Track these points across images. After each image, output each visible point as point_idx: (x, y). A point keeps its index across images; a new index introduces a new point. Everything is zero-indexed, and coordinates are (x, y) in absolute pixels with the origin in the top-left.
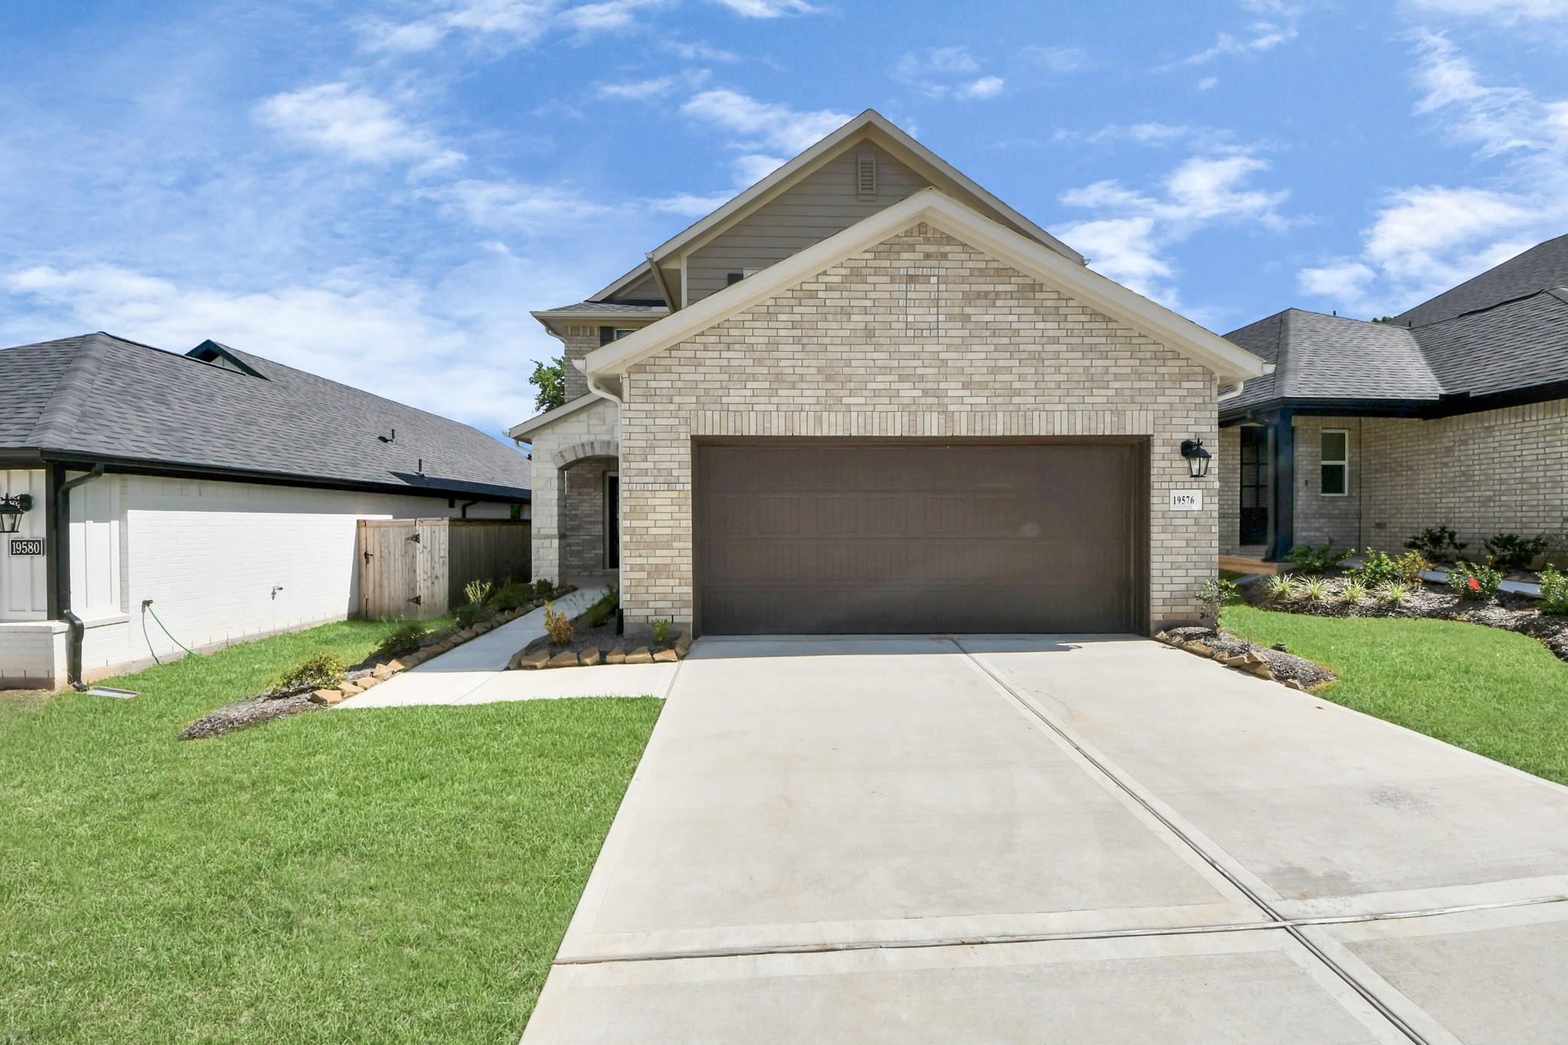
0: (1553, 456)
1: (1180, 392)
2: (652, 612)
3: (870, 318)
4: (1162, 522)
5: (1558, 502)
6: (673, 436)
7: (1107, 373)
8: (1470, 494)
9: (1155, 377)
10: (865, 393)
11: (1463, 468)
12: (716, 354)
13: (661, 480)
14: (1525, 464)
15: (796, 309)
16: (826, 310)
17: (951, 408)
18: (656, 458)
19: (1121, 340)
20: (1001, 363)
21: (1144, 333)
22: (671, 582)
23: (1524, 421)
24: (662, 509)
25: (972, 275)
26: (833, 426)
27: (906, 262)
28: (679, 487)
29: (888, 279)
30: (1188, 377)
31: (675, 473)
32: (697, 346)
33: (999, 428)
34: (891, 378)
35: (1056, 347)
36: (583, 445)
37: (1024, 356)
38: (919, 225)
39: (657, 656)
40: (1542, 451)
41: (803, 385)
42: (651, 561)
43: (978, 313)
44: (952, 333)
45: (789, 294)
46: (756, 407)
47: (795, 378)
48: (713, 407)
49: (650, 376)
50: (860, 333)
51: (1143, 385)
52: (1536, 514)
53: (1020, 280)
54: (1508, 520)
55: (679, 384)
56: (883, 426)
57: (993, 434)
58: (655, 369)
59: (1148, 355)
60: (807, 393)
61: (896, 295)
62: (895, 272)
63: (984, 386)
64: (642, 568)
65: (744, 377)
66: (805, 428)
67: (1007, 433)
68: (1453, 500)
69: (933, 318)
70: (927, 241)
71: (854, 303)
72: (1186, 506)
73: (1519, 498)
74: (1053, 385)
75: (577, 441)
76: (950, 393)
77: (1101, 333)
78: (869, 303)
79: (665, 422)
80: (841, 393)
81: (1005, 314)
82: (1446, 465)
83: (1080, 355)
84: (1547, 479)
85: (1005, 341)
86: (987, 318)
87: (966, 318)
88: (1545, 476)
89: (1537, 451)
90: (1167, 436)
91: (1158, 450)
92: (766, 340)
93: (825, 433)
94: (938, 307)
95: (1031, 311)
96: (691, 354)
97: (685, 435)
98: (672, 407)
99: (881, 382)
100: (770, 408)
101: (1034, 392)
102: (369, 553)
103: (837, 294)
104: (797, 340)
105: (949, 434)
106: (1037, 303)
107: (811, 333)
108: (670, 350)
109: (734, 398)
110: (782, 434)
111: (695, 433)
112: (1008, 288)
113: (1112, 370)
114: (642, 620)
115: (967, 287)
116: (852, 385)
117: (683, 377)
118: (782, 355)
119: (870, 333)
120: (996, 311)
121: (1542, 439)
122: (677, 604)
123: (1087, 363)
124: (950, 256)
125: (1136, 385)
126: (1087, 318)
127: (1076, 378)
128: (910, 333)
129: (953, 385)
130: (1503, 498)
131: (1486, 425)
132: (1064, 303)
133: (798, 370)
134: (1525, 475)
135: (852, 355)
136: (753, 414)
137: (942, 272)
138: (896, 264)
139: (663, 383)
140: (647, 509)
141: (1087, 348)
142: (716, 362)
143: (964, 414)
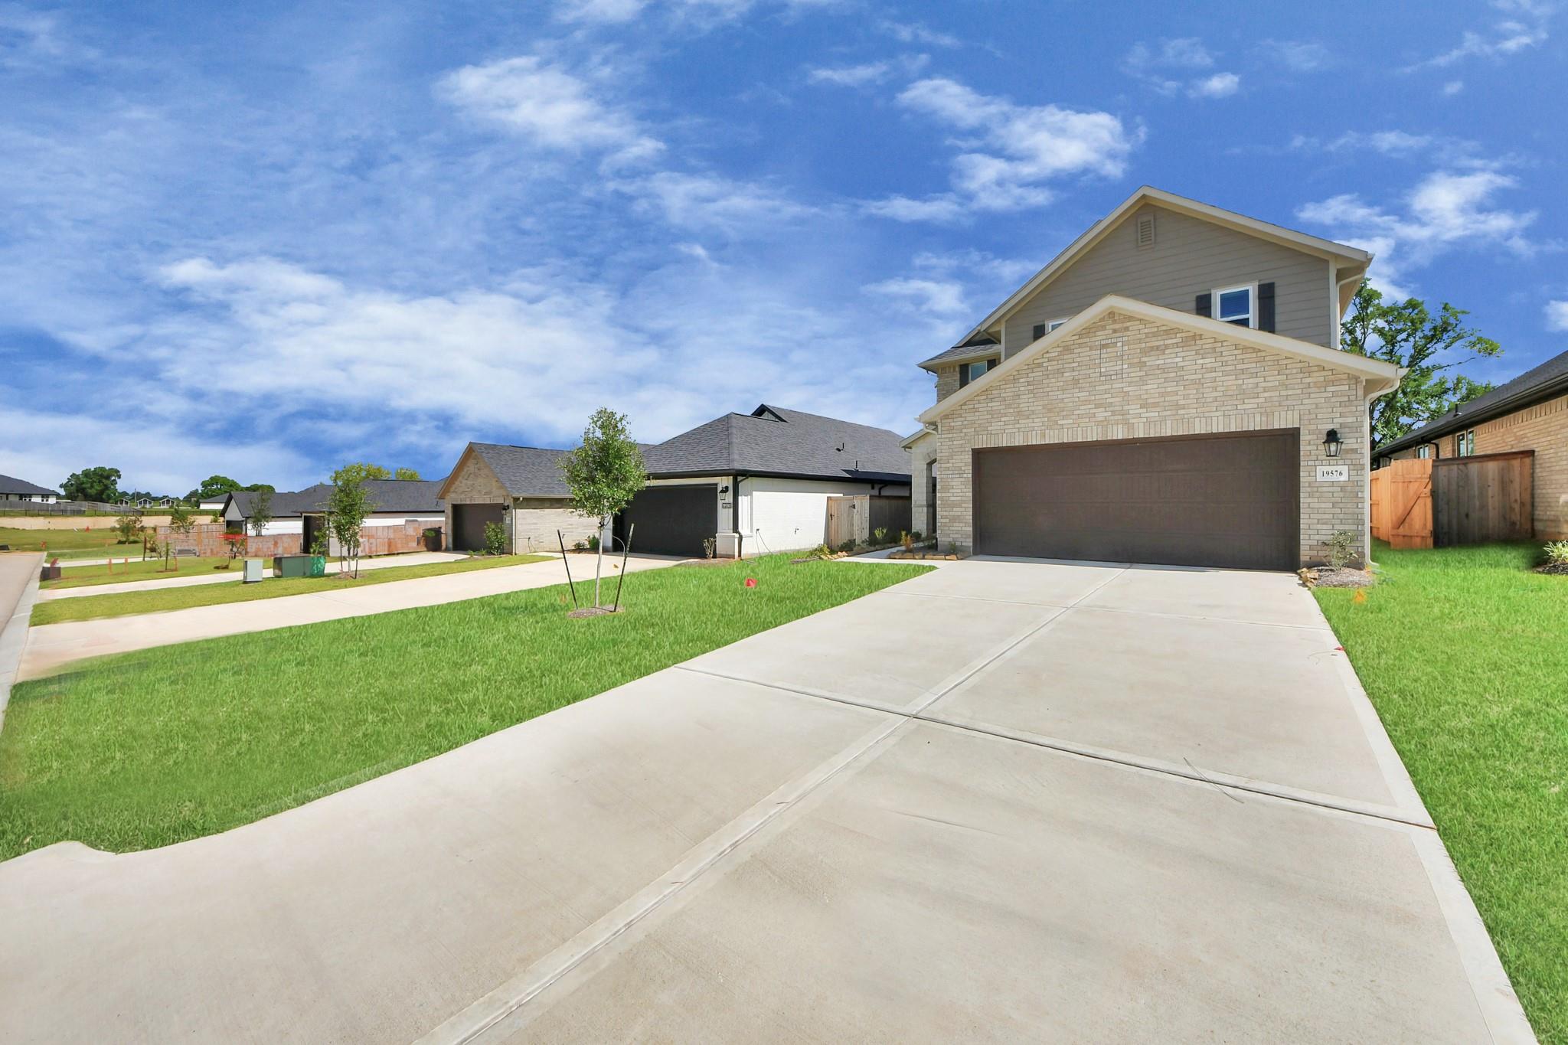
1: (1325, 395)
2: (951, 539)
3: (1077, 373)
4: (1309, 489)
6: (963, 449)
7: (1257, 387)
9: (1301, 386)
12: (985, 405)
13: (957, 472)
15: (1030, 375)
16: (1048, 372)
17: (1132, 421)
18: (954, 461)
19: (1269, 363)
20: (1169, 389)
22: (961, 525)
24: (958, 487)
25: (1146, 337)
26: (1052, 438)
27: (1101, 336)
28: (965, 475)
29: (1088, 349)
30: (1333, 383)
31: (963, 469)
32: (975, 402)
33: (1168, 430)
34: (1090, 406)
35: (1214, 374)
37: (1187, 383)
38: (1108, 314)
39: (947, 557)
41: (1034, 416)
42: (951, 513)
43: (1152, 361)
44: (1132, 375)
45: (1026, 367)
46: (1007, 431)
47: (1029, 413)
48: (982, 433)
49: (951, 420)
50: (1070, 383)
51: (1290, 392)
53: (1184, 335)
55: (965, 423)
56: (1085, 436)
58: (955, 416)
59: (1294, 371)
60: (1036, 420)
61: (1093, 357)
62: (1093, 344)
63: (1156, 405)
64: (946, 517)
65: (1000, 415)
66: (1035, 440)
67: (1175, 434)
69: (1119, 367)
70: (1115, 322)
71: (1065, 366)
72: (1335, 477)
74: (1211, 400)
76: (1131, 412)
78: (1075, 365)
79: (958, 443)
80: (1057, 418)
81: (1172, 358)
83: (1232, 377)
85: (1172, 375)
86: (1158, 362)
87: (1142, 364)
90: (1313, 427)
91: (1304, 438)
92: (1012, 394)
94: (1122, 360)
95: (1194, 353)
96: (972, 406)
97: (969, 449)
98: (962, 435)
99: (1084, 409)
100: (1014, 430)
101: (1195, 406)
102: (833, 514)
103: (1055, 363)
104: (1031, 392)
105: (1130, 437)
107: (1039, 386)
109: (994, 427)
110: (1021, 444)
111: (974, 447)
112: (1174, 341)
113: (1263, 384)
114: (946, 541)
115: (1143, 345)
116: (1065, 413)
117: (968, 419)
118: (1022, 401)
119: (1076, 382)
120: (1166, 356)
122: (964, 536)
123: (1240, 382)
124: (1131, 328)
125: (1284, 393)
126: (1240, 352)
127: (1230, 393)
128: (1103, 378)
129: (1133, 407)
133: (1030, 408)
135: (1064, 396)
136: (1005, 435)
137: (1126, 338)
138: (1093, 339)
139: (957, 423)
140: (949, 487)
141: (1238, 372)
142: (985, 409)
143: (1141, 425)
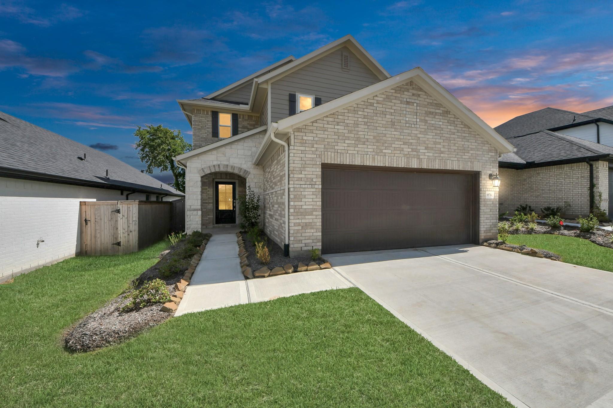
0: (560, 182)
1: (488, 156)
2: (304, 245)
3: (393, 117)
5: (561, 197)
6: (314, 163)
7: (469, 147)
8: (532, 194)
9: (482, 150)
10: (392, 149)
11: (530, 186)
12: (333, 127)
13: (308, 183)
14: (550, 185)
15: (365, 110)
16: (377, 112)
17: (421, 157)
18: (306, 173)
19: (473, 136)
20: (437, 140)
21: (479, 134)
22: (312, 231)
23: (550, 171)
24: (309, 197)
25: (428, 105)
26: (379, 162)
27: (406, 96)
28: (316, 186)
29: (399, 102)
30: (490, 151)
31: (314, 180)
32: (325, 122)
33: (436, 166)
34: (400, 143)
35: (454, 136)
36: (214, 166)
37: (445, 138)
38: (411, 82)
39: (322, 267)
40: (556, 181)
41: (368, 143)
42: (303, 221)
43: (431, 121)
44: (421, 127)
45: (363, 103)
46: (349, 152)
47: (364, 140)
48: (331, 150)
49: (304, 134)
50: (389, 123)
51: (479, 153)
52: (554, 200)
53: (443, 109)
54: (545, 202)
55: (316, 139)
56: (398, 163)
57: (435, 168)
58: (306, 131)
59: (480, 142)
60: (369, 147)
61: (402, 109)
62: (402, 99)
63: (432, 149)
64: (299, 224)
65: (344, 138)
66: (369, 163)
67: (439, 168)
68: (527, 196)
69: (415, 120)
70: (413, 89)
71: (387, 110)
73: (548, 195)
74: (453, 150)
75: (211, 164)
76: (421, 151)
77: (467, 132)
78: (393, 111)
79: (310, 156)
80: (383, 148)
81: (438, 122)
82: (524, 184)
83: (461, 140)
84: (558, 190)
85: (438, 132)
86: (433, 122)
87: (426, 121)
88: (557, 189)
89: (554, 181)
90: (485, 171)
91: (482, 177)
92: (353, 122)
93: (376, 165)
94: (417, 115)
95: (447, 121)
96: (322, 125)
97: (320, 163)
98: (313, 149)
99: (397, 144)
100: (355, 152)
101: (447, 153)
102: (88, 219)
103: (381, 106)
104: (366, 124)
105: (420, 167)
106: (448, 119)
107: (371, 121)
108: (313, 122)
109: (340, 147)
110: (359, 164)
111: (323, 162)
112: (440, 111)
114: (299, 249)
115: (426, 109)
116: (386, 145)
117: (318, 136)
118: (360, 129)
119: (393, 123)
120: (435, 120)
121: (556, 177)
122: (315, 241)
124: (421, 96)
125: (477, 152)
126: (463, 126)
127: (460, 148)
128: (407, 125)
129: (422, 148)
130: (543, 195)
131: (538, 172)
132: (456, 120)
133: (366, 137)
134: (550, 188)
135: (386, 132)
136: (348, 155)
137: (418, 102)
138: (403, 96)
139: (309, 138)
140: (301, 197)
141: (463, 137)
142: (332, 130)
143: (425, 160)
